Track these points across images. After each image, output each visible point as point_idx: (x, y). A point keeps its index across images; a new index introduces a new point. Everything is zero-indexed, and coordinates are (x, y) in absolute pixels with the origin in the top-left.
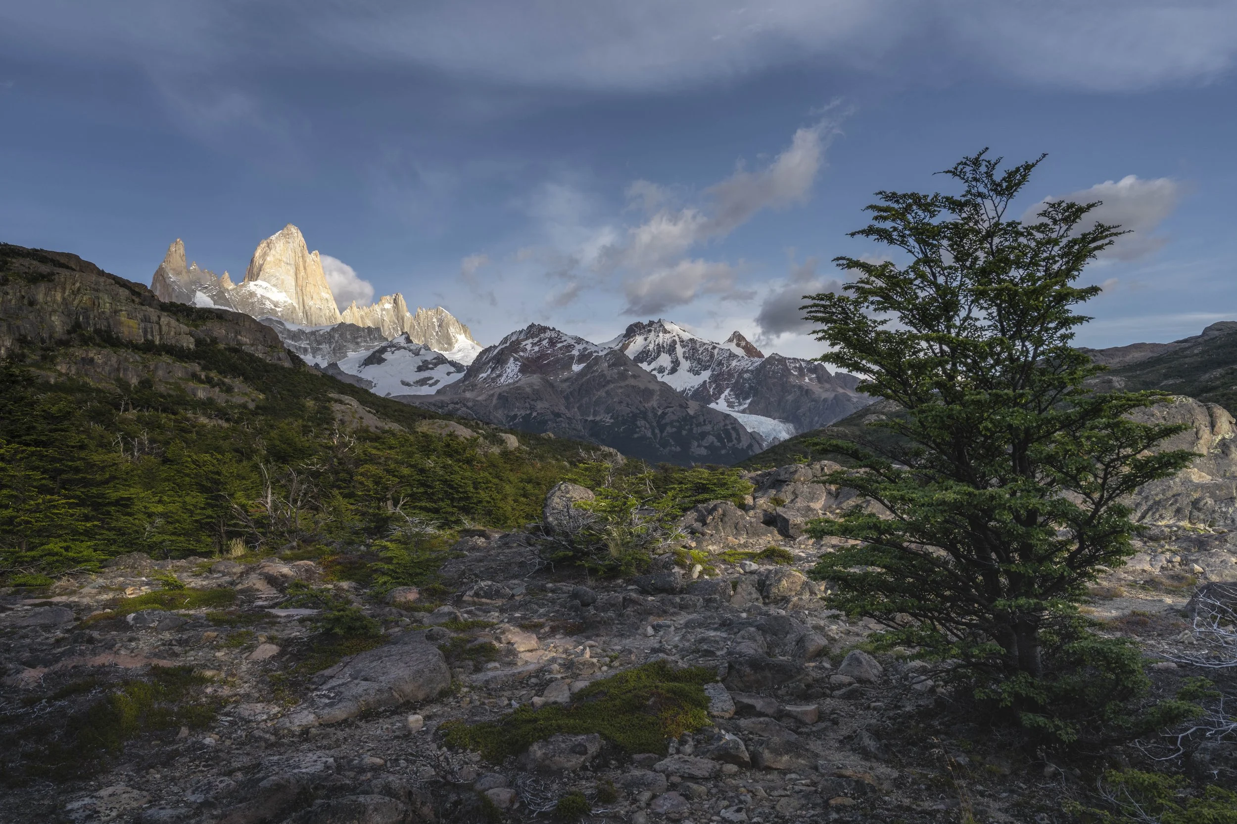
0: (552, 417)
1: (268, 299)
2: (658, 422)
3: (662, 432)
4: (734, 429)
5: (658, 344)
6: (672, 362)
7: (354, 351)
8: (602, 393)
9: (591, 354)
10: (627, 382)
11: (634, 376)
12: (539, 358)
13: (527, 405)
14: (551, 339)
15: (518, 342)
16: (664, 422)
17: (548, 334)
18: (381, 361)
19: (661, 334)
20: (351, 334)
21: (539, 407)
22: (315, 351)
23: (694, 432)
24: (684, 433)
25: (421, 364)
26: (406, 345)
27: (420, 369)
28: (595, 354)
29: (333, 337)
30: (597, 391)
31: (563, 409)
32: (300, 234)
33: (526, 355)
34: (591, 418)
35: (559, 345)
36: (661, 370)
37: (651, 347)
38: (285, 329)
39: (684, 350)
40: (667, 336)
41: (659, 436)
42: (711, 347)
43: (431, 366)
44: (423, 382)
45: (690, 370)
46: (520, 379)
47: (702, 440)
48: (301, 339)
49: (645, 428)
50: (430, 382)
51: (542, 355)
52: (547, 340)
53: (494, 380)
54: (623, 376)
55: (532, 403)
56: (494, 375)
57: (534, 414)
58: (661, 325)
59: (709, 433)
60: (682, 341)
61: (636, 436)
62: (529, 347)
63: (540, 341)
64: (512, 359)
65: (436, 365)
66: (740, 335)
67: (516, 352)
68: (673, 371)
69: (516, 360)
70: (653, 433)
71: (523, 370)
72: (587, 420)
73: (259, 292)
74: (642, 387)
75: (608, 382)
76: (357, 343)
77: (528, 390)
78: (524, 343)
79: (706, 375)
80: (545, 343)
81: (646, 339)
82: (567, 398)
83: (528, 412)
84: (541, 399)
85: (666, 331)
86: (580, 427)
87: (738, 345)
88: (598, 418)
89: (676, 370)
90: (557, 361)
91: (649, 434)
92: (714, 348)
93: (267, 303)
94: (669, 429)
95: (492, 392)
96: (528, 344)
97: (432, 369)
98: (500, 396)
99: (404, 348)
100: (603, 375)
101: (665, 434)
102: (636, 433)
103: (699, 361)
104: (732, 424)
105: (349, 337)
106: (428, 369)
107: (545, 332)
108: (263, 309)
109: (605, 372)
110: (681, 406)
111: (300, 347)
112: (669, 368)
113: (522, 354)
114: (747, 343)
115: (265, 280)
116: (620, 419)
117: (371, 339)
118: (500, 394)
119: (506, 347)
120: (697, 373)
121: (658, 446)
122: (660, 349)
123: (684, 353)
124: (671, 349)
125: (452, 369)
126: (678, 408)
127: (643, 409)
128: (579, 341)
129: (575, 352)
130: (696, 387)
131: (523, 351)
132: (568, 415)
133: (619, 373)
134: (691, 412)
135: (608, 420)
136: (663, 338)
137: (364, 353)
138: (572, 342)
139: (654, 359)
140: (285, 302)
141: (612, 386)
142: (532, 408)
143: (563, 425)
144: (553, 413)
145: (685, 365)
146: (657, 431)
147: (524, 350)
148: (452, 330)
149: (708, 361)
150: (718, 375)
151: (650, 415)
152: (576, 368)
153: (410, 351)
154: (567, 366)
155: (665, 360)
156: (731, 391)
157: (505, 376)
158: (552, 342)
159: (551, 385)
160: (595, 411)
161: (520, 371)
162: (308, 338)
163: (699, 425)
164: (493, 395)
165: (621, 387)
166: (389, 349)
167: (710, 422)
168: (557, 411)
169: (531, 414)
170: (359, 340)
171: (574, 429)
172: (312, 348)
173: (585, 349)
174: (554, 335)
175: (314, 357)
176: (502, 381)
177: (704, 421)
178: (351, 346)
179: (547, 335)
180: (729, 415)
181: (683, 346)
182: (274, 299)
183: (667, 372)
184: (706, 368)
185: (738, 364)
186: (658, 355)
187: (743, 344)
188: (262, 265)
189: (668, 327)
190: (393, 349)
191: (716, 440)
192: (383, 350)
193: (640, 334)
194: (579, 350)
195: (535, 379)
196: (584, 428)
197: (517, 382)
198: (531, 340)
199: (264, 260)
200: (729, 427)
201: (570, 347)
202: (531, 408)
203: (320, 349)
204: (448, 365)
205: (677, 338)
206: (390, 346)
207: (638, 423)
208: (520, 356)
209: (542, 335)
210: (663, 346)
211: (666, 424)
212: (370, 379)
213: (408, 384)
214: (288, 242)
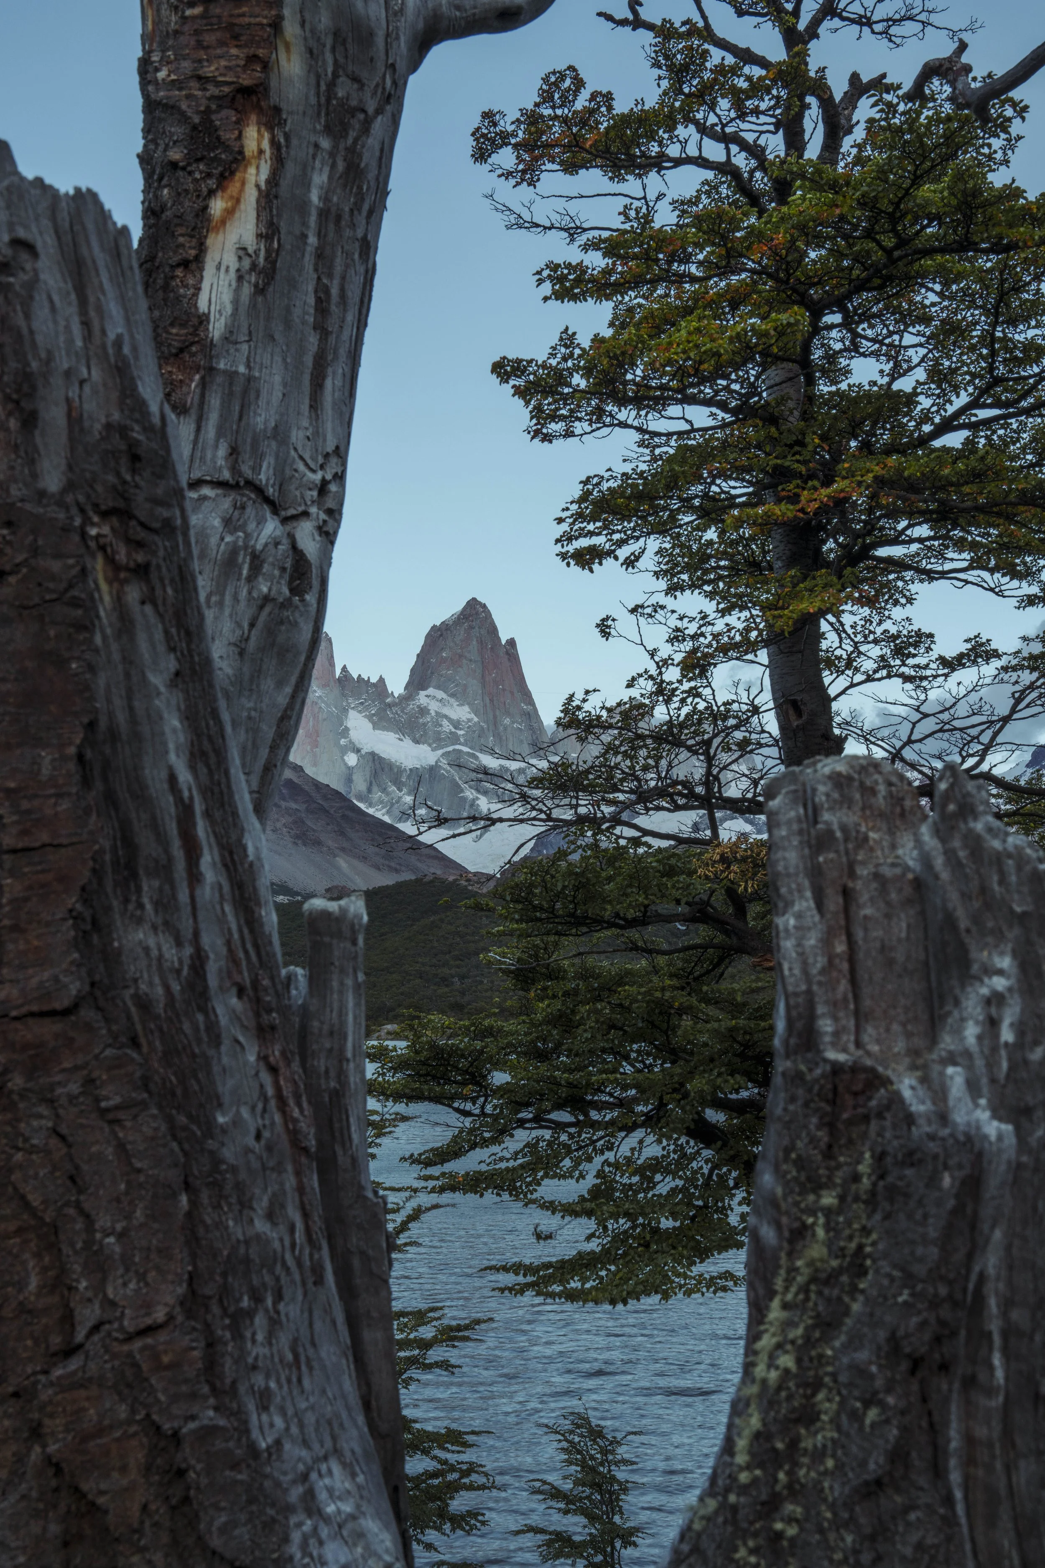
1: (446, 717)
38: (480, 766)
73: (434, 706)
93: (445, 722)
108: (439, 733)
115: (438, 687)
140: (469, 720)
182: (454, 716)
199: (438, 656)
214: (471, 628)
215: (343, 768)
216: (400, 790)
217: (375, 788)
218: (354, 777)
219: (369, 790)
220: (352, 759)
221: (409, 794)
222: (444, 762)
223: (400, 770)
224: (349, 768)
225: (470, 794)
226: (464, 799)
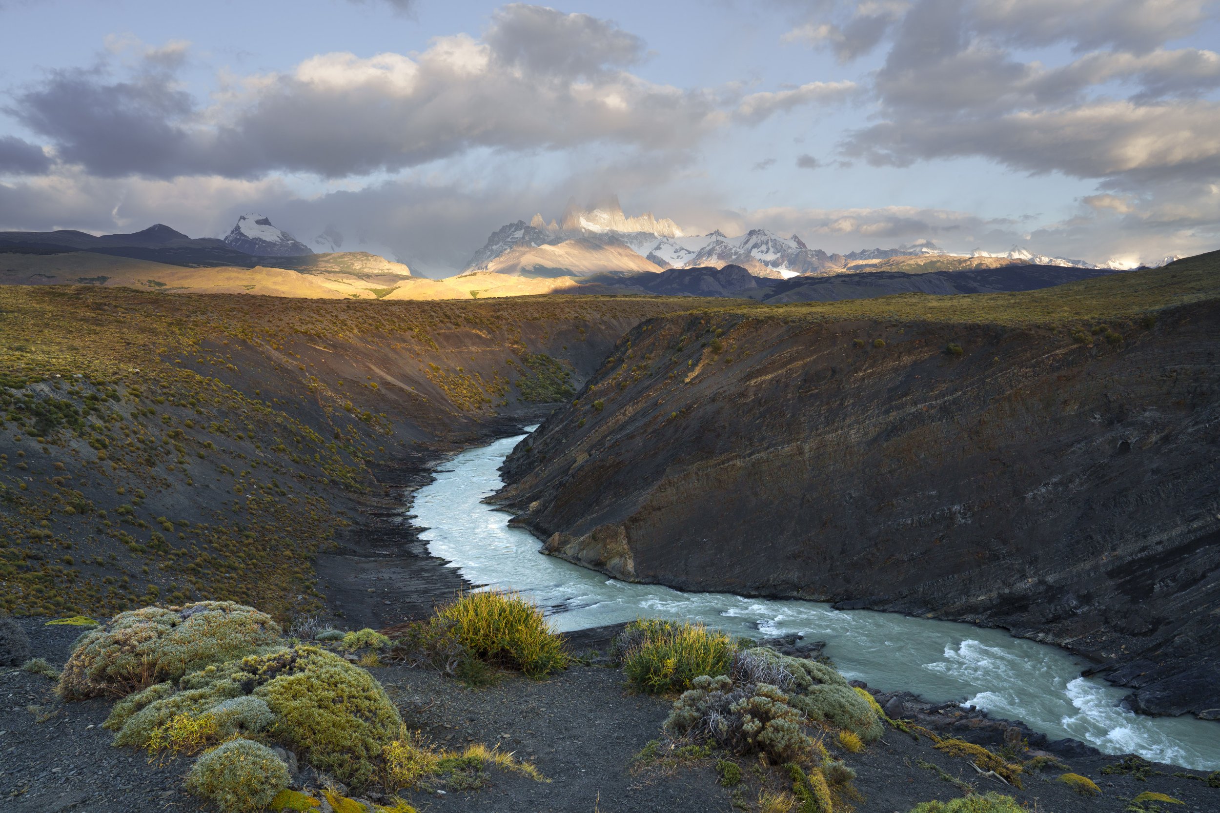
5: (762, 241)
6: (767, 248)
17: (724, 244)
19: (763, 236)
37: (759, 242)
40: (766, 237)
45: (773, 252)
51: (723, 253)
60: (771, 240)
66: (796, 236)
68: (767, 252)
79: (779, 255)
81: (757, 238)
85: (765, 235)
87: (795, 241)
92: (783, 243)
103: (777, 249)
120: (776, 254)
122: (762, 243)
123: (772, 245)
124: (767, 243)
129: (733, 251)
130: (775, 259)
136: (764, 238)
139: (760, 247)
145: (772, 250)
149: (781, 249)
154: (731, 257)
155: (764, 248)
184: (779, 252)
193: (755, 235)
201: (731, 249)
205: (769, 238)
210: (764, 242)
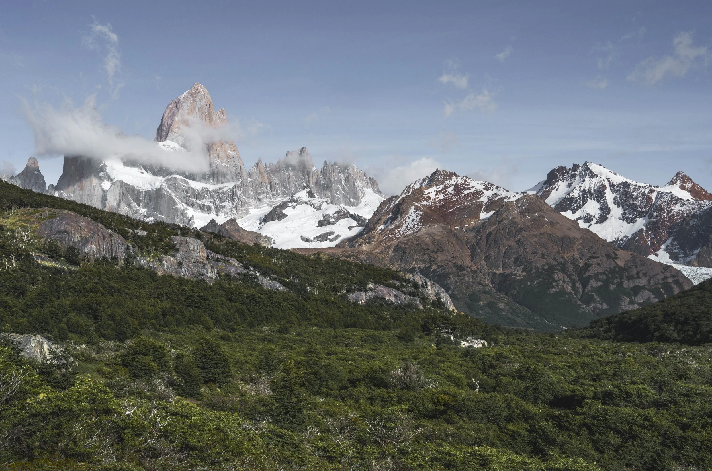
0: (454, 269)
2: (580, 275)
3: (584, 286)
4: (676, 282)
5: (584, 190)
6: (601, 209)
7: (257, 207)
8: (512, 243)
9: (502, 199)
10: (542, 230)
11: (551, 223)
12: (443, 206)
13: (427, 257)
14: (457, 186)
15: (421, 190)
16: (587, 274)
18: (281, 216)
19: (587, 179)
20: (254, 191)
21: (439, 259)
22: (218, 209)
23: (625, 285)
24: (612, 287)
25: (322, 219)
26: (307, 200)
27: (321, 224)
28: (506, 201)
29: (236, 194)
30: (508, 240)
31: (468, 261)
32: (207, 92)
33: (429, 204)
34: (500, 271)
35: (466, 192)
36: (588, 219)
37: (576, 193)
38: (189, 188)
39: (615, 195)
40: (595, 180)
41: (581, 290)
42: (647, 191)
43: (332, 220)
44: (323, 237)
45: (623, 218)
46: (420, 230)
47: (636, 294)
48: (206, 198)
49: (564, 282)
50: (331, 237)
51: (446, 203)
52: (453, 187)
53: (392, 231)
54: (537, 223)
55: (432, 255)
56: (393, 226)
57: (434, 267)
58: (587, 169)
59: (643, 288)
60: (612, 185)
61: (552, 291)
62: (432, 196)
63: (446, 188)
64: (413, 208)
65: (337, 219)
66: (685, 176)
67: (418, 201)
68: (603, 219)
69: (417, 209)
70: (574, 287)
71: (425, 219)
72: (495, 274)
74: (560, 235)
75: (520, 231)
76: (260, 200)
77: (428, 240)
78: (427, 191)
79: (640, 223)
80: (450, 190)
81: (569, 185)
82: (473, 250)
83: (427, 265)
84: (443, 251)
85: (592, 175)
86: (487, 281)
87: (682, 188)
88: (508, 271)
89: (606, 219)
90: (464, 208)
91: (569, 289)
92: (652, 191)
94: (593, 284)
95: (389, 244)
96: (432, 192)
97: (333, 223)
98: (397, 249)
99: (306, 203)
100: (513, 223)
101: (588, 288)
102: (553, 287)
104: (673, 276)
105: (251, 193)
106: (329, 223)
107: (451, 179)
109: (517, 220)
110: (608, 256)
111: (204, 205)
112: (597, 216)
113: (424, 203)
114: (694, 185)
115: (172, 140)
116: (534, 271)
117: (273, 195)
118: (397, 246)
119: (407, 196)
120: (632, 221)
121: (579, 302)
122: (585, 196)
123: (615, 199)
124: (600, 195)
125: (355, 223)
126: (605, 259)
127: (561, 260)
128: (489, 186)
129: (484, 199)
130: (630, 236)
131: (425, 200)
132: (474, 268)
133: (533, 220)
134: (621, 263)
135: (519, 273)
136: (590, 184)
137: (266, 210)
138: (481, 188)
139: (580, 207)
141: (524, 234)
142: (432, 261)
143: (466, 279)
144: (455, 265)
145: (616, 212)
146: (578, 285)
147: (428, 198)
148: (358, 183)
149: (645, 206)
150: (656, 222)
151: (570, 267)
152: (484, 215)
153: (311, 205)
154: (475, 214)
155: (592, 207)
156: (674, 240)
157: (404, 226)
158: (458, 189)
159: (455, 235)
160: (504, 263)
161: (421, 221)
162: (212, 196)
163: (630, 278)
164: (389, 247)
165: (536, 236)
166: (290, 204)
167: (645, 275)
168: (460, 262)
169: (430, 267)
170: (262, 196)
171: (479, 283)
172: (215, 206)
173: (495, 195)
174: (460, 181)
175: (217, 215)
176: (401, 232)
177: (638, 273)
178: (254, 202)
179: (453, 180)
180: (669, 266)
181: (614, 191)
183: (595, 220)
184: (641, 215)
185: (682, 208)
186: (584, 202)
187: (689, 185)
188: (171, 125)
189: (595, 168)
190: (294, 204)
191: (652, 296)
192: (284, 205)
193: (563, 180)
194: (488, 197)
195: (436, 228)
196: (492, 282)
197: (417, 232)
198: (435, 188)
199: (172, 120)
200: (670, 280)
201: (478, 194)
202: (430, 261)
203: (223, 207)
204: (350, 219)
205: (606, 183)
206: (291, 202)
207: (555, 276)
208: (423, 206)
209: (448, 182)
210: (590, 192)
211: (589, 278)
212: (269, 235)
213: (308, 240)
214: (195, 101)
215: (100, 191)
216: (139, 205)
217: (123, 205)
218: (108, 197)
219: (119, 206)
220: (106, 185)
221: (144, 208)
222: (166, 187)
223: (139, 192)
224: (103, 191)
225: (181, 206)
226: (177, 210)
